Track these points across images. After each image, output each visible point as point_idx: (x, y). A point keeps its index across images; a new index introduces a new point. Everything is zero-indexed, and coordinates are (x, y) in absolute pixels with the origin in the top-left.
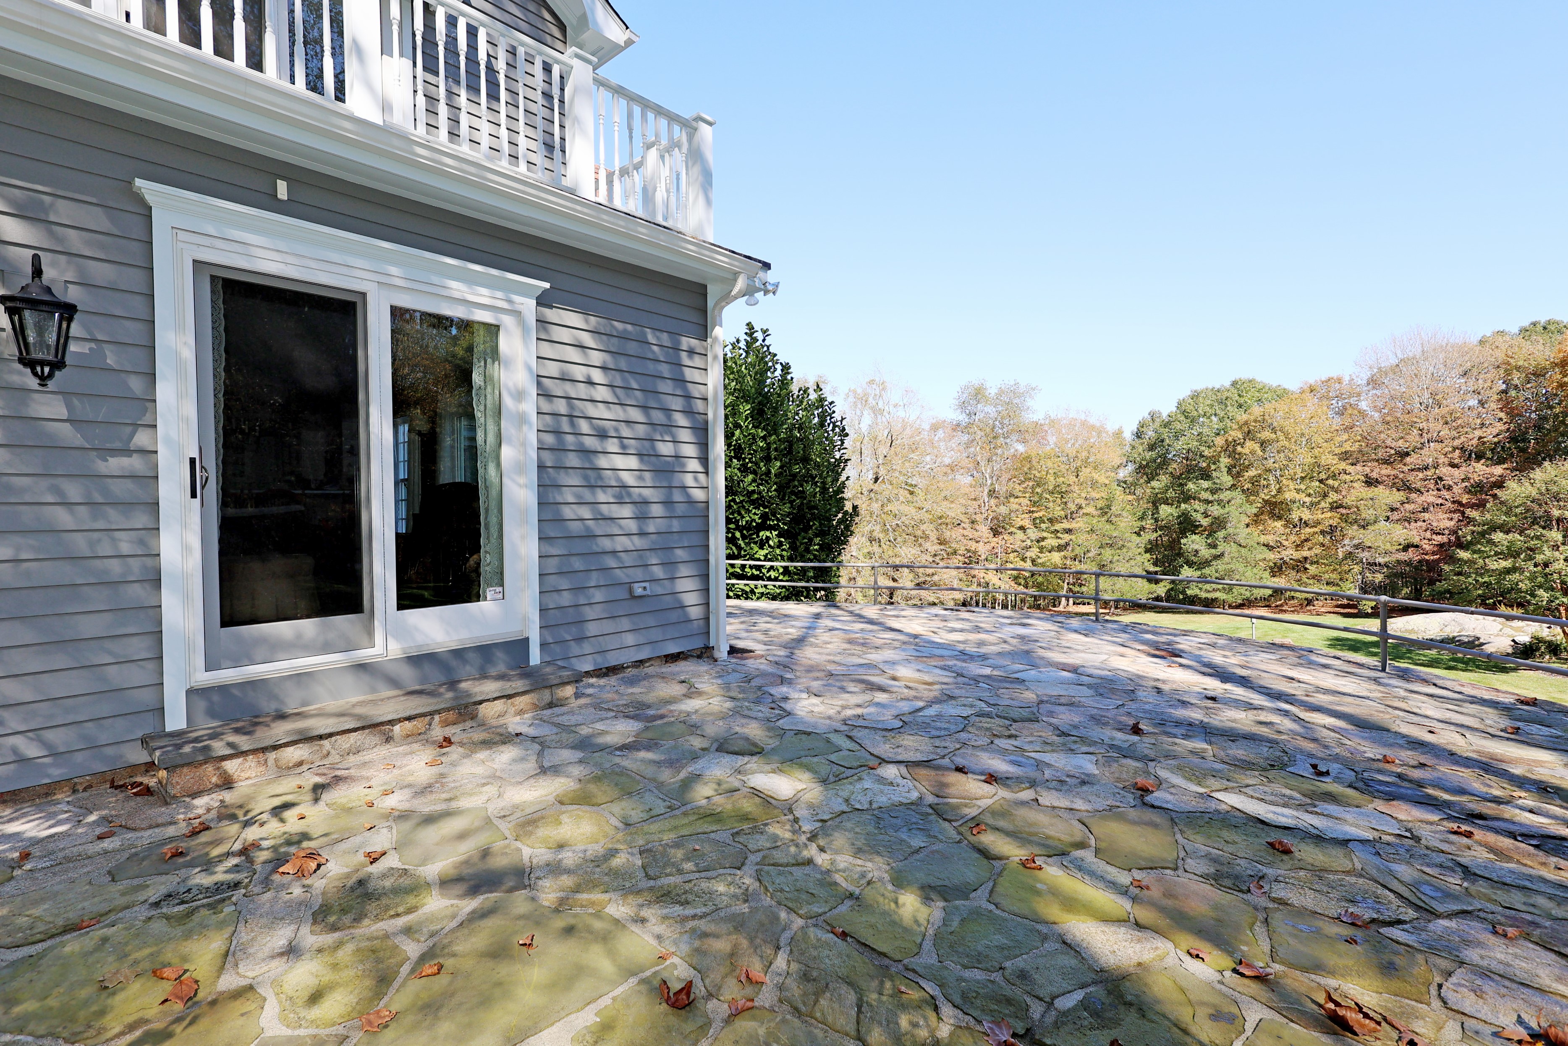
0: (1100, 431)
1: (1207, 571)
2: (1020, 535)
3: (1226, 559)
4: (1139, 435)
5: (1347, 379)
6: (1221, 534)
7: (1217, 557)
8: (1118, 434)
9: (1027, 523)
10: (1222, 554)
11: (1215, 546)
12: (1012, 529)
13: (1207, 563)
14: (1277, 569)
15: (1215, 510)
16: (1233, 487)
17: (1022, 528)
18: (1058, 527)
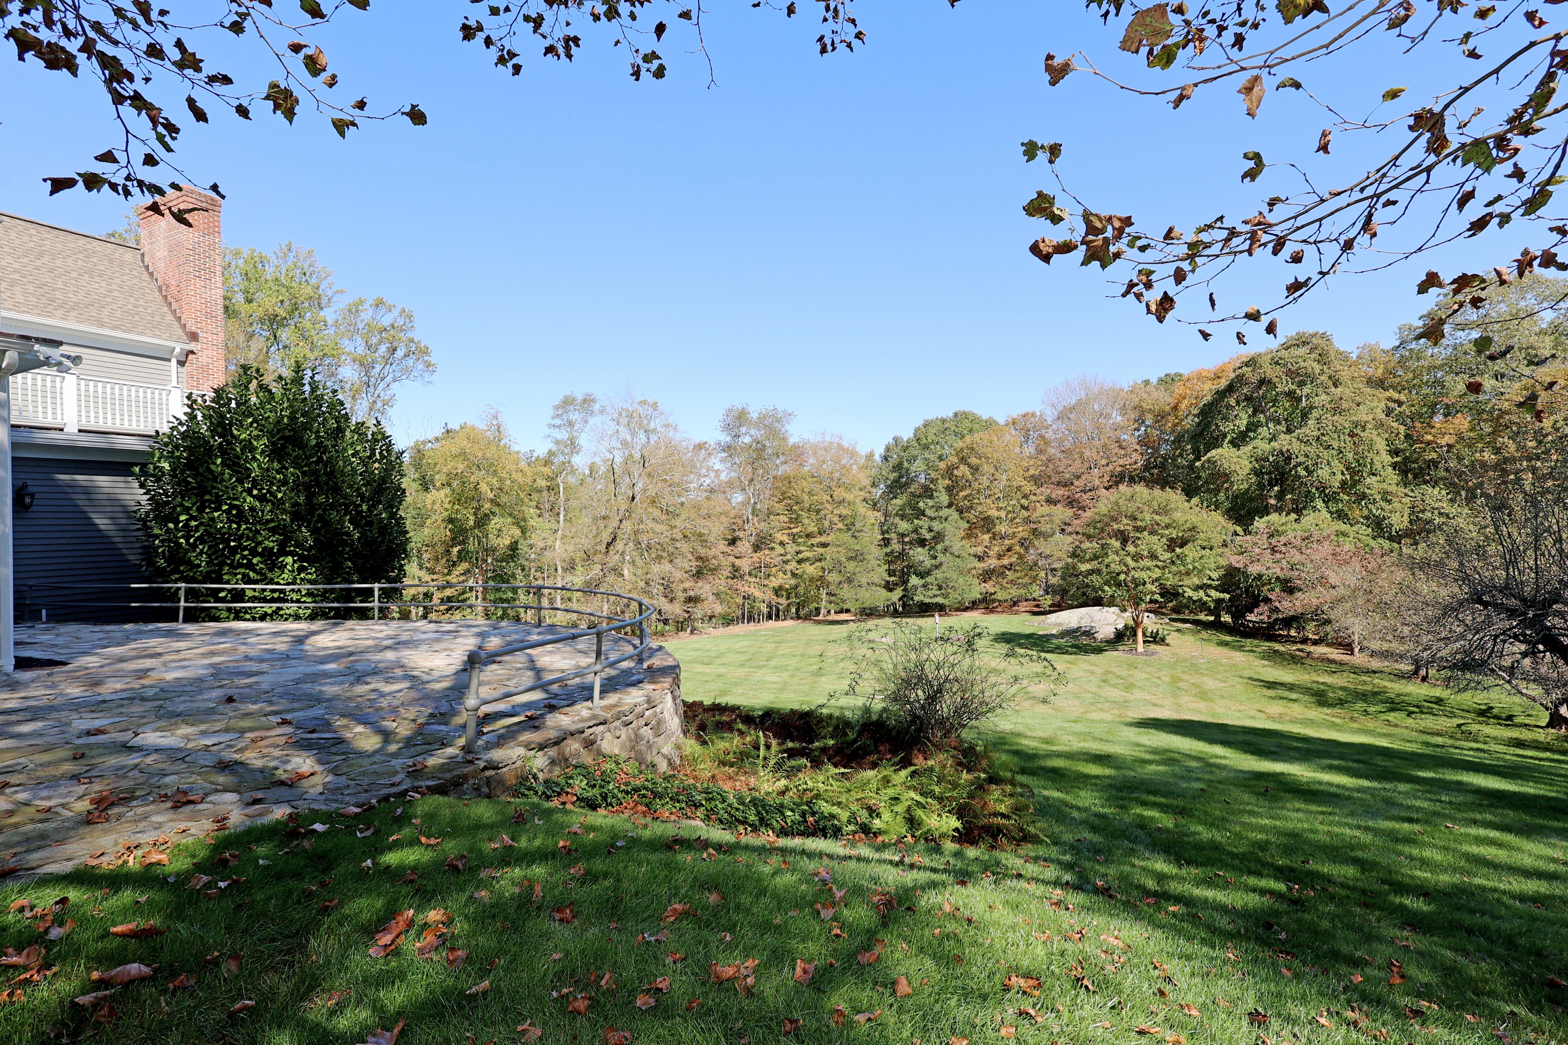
0: (853, 454)
1: (929, 579)
2: (779, 550)
3: (944, 568)
4: (886, 458)
5: (1038, 414)
6: (939, 547)
7: (937, 567)
8: (870, 456)
9: (785, 538)
10: (941, 564)
11: (935, 558)
12: (773, 545)
13: (928, 573)
14: (987, 576)
15: (937, 526)
16: (950, 506)
17: (782, 544)
18: (814, 541)
